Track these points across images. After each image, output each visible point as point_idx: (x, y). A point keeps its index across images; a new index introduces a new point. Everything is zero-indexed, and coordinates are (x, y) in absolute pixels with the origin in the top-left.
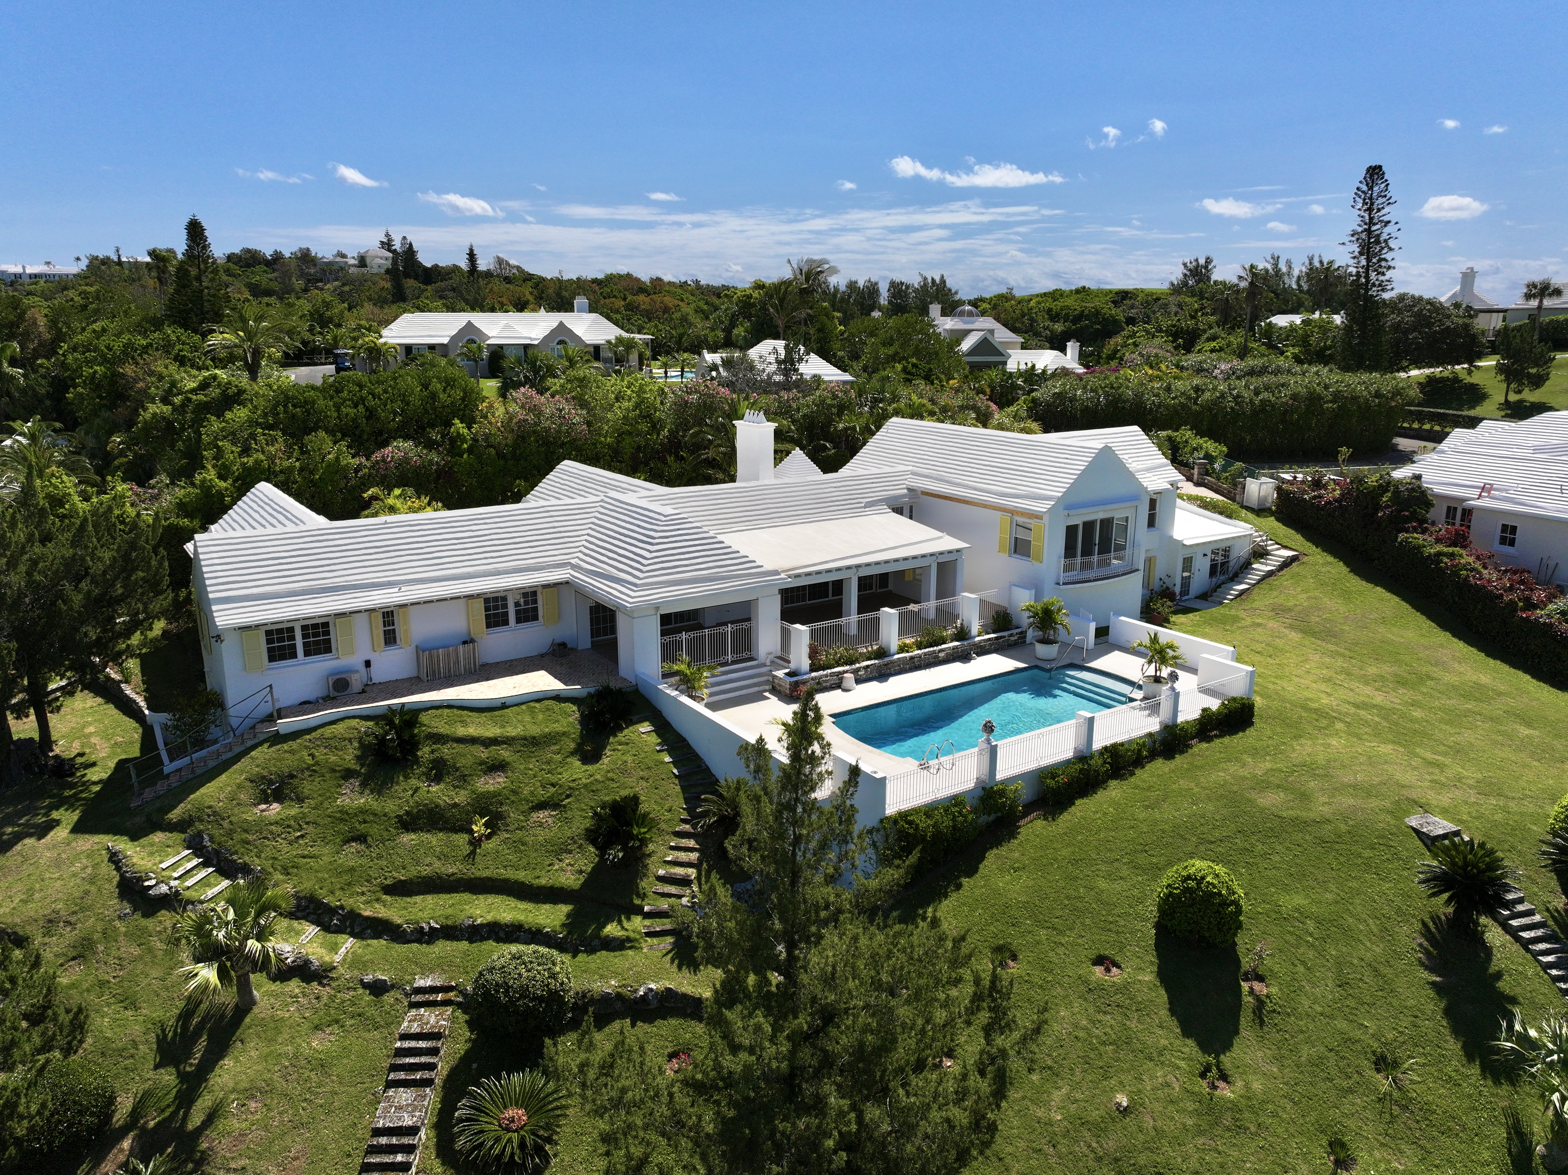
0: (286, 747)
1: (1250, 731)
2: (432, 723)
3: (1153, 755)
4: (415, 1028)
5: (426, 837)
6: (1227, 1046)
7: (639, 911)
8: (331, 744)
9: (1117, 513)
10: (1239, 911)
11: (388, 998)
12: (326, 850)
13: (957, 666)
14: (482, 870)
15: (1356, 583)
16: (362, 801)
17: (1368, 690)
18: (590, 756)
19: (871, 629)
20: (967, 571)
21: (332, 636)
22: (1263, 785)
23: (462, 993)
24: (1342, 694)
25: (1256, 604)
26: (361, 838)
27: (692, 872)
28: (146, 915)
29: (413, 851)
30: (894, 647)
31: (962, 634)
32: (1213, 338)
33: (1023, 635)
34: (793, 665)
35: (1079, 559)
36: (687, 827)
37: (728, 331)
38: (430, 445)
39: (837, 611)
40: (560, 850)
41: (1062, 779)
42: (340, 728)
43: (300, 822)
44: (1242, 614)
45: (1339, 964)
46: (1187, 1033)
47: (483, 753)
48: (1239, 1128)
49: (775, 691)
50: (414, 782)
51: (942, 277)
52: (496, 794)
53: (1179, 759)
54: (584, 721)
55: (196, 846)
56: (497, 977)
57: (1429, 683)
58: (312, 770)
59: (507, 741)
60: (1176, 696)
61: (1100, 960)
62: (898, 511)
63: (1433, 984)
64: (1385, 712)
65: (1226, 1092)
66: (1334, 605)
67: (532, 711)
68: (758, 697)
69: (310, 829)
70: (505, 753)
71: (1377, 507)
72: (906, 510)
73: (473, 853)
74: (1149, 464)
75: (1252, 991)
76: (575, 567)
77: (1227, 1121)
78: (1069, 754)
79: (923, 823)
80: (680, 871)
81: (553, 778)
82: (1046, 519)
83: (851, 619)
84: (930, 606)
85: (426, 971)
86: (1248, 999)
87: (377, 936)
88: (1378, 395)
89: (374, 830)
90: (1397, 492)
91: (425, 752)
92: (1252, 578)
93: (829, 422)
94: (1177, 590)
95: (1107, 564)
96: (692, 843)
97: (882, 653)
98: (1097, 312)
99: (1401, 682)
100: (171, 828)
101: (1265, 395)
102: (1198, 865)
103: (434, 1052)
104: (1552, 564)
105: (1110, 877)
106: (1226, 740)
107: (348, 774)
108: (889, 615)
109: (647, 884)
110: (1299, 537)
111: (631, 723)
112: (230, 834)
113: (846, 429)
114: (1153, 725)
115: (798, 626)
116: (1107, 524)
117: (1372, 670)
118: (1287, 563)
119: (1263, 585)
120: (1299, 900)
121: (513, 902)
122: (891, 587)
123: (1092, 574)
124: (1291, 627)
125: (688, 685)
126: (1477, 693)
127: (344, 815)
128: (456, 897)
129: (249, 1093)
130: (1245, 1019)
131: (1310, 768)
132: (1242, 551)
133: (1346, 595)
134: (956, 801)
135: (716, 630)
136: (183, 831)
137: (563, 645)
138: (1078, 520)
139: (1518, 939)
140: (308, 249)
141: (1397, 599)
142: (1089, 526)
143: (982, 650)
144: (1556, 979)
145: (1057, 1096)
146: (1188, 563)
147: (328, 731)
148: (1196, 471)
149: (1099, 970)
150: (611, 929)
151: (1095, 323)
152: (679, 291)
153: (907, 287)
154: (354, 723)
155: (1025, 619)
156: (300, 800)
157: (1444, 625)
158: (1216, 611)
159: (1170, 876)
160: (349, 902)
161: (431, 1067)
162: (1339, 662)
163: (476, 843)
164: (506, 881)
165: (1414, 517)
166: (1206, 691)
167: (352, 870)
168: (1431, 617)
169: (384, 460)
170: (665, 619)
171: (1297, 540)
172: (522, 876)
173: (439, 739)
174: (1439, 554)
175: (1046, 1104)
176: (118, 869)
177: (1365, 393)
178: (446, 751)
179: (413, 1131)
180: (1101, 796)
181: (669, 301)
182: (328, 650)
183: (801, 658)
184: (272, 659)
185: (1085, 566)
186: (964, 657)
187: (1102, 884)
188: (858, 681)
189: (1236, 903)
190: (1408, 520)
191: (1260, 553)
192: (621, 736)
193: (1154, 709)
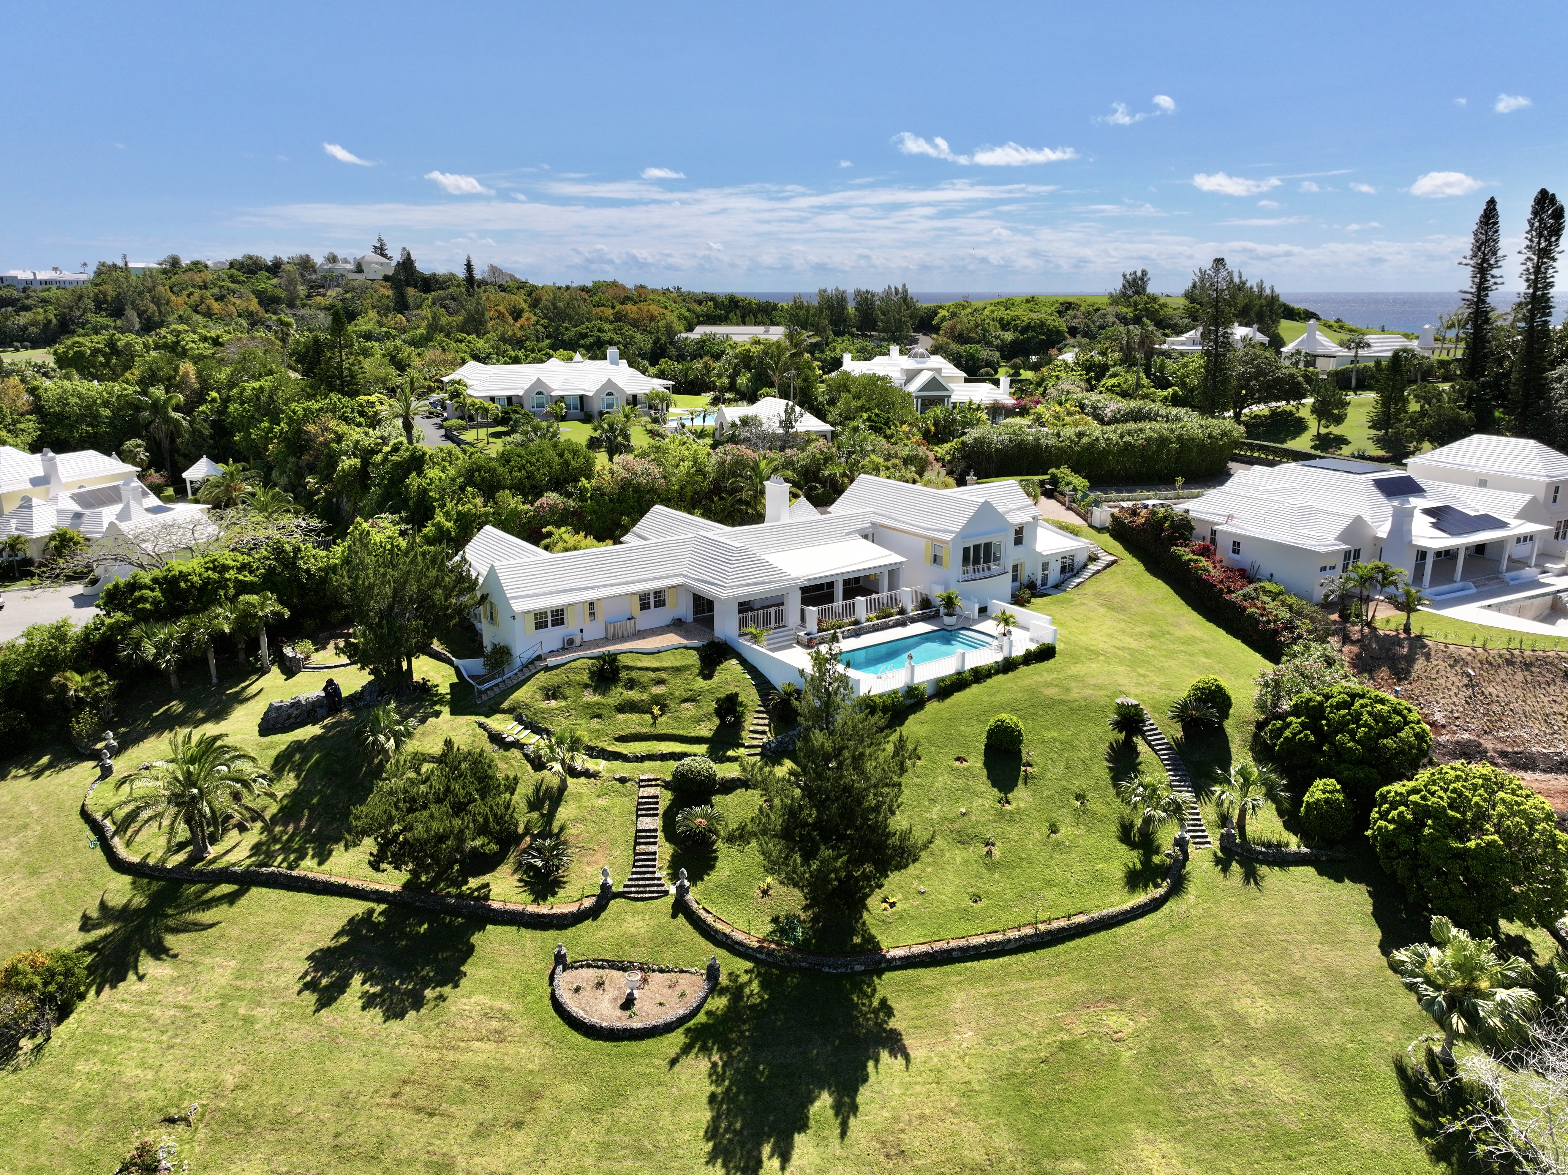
0: (553, 672)
1: (1052, 661)
2: (624, 660)
3: (997, 672)
4: (645, 794)
5: (629, 716)
6: (1011, 790)
7: (743, 745)
8: (574, 670)
9: (994, 539)
10: (1020, 734)
11: (629, 784)
12: (583, 722)
13: (899, 629)
14: (661, 730)
15: (1148, 577)
16: (597, 698)
17: (1130, 640)
18: (708, 676)
19: (850, 610)
20: (903, 577)
21: (565, 616)
22: (1049, 685)
23: (664, 781)
24: (1115, 642)
25: (1086, 591)
26: (599, 716)
27: (767, 729)
28: (506, 750)
29: (625, 721)
30: (863, 619)
31: (902, 612)
32: (1115, 375)
33: (938, 611)
34: (808, 630)
35: (971, 567)
36: (762, 709)
37: (733, 378)
38: (569, 495)
39: (830, 599)
40: (699, 721)
41: (948, 682)
42: (578, 663)
43: (568, 709)
44: (1076, 597)
45: (1067, 760)
46: (993, 786)
47: (653, 675)
48: (1012, 820)
49: (798, 643)
50: (619, 689)
51: (904, 286)
52: (662, 695)
53: (1010, 675)
54: (702, 658)
55: (519, 720)
56: (686, 767)
57: (1168, 636)
58: (569, 684)
59: (664, 669)
60: (1011, 642)
61: (958, 759)
62: (865, 537)
63: (1109, 768)
64: (1132, 651)
65: (1008, 807)
66: (1130, 591)
67: (674, 654)
68: (790, 646)
69: (573, 712)
70: (664, 675)
71: (1162, 531)
72: (870, 537)
73: (655, 723)
74: (1020, 505)
75: (1025, 771)
76: (684, 576)
77: (1007, 817)
78: (953, 671)
79: (878, 701)
80: (761, 728)
81: (690, 687)
82: (951, 544)
83: (839, 603)
84: (883, 595)
85: (643, 773)
86: (1022, 773)
87: (616, 760)
88: (1210, 436)
89: (605, 712)
90: (1173, 521)
91: (623, 675)
92: (1086, 574)
93: (819, 469)
94: (1039, 582)
95: (989, 568)
96: (765, 716)
97: (856, 622)
98: (1042, 324)
99: (1152, 636)
100: (504, 712)
101: (1128, 438)
102: (1004, 716)
103: (657, 803)
104: (1256, 567)
105: (967, 725)
106: (1037, 665)
107: (586, 686)
108: (860, 599)
109: (744, 734)
110: (1121, 547)
111: (726, 659)
112: (535, 714)
113: (830, 475)
114: (999, 657)
115: (811, 608)
116: (988, 546)
117: (1138, 630)
118: (1109, 566)
119: (1093, 579)
120: (1055, 734)
121: (678, 744)
122: (861, 583)
123: (978, 575)
124: (1102, 605)
125: (755, 638)
126: (1191, 641)
127: (588, 706)
128: (649, 743)
129: (575, 821)
130: (1020, 781)
131: (1075, 678)
132: (1081, 558)
133: (1139, 585)
134: (895, 692)
135: (765, 611)
136: (511, 713)
137: (680, 620)
138: (970, 544)
139: (1153, 750)
140: (307, 256)
141: (1168, 587)
142: (977, 547)
143: (913, 620)
144: (1166, 765)
145: (935, 810)
146: (1045, 566)
147: (573, 665)
148: (1067, 499)
149: (957, 763)
150: (730, 753)
151: (1040, 334)
152: (662, 299)
153: (873, 296)
154: (585, 660)
155: (937, 602)
156: (565, 698)
157: (1189, 603)
158: (1061, 596)
159: (992, 722)
160: (601, 745)
161: (657, 809)
162: (1122, 625)
163: (655, 718)
164: (674, 735)
165: (1182, 536)
166: (1032, 640)
167: (598, 730)
168: (1183, 598)
169: (541, 505)
170: (740, 604)
171: (1117, 548)
172: (681, 732)
173: (629, 668)
174: (1190, 560)
175: (931, 813)
176: (486, 730)
177: (1200, 436)
178: (634, 674)
179: (655, 830)
180: (967, 691)
181: (654, 309)
182: (563, 623)
183: (813, 626)
184: (536, 628)
185: (975, 571)
186: (902, 624)
187: (962, 728)
188: (844, 638)
189: (1019, 731)
190: (1178, 538)
191: (1093, 559)
192: (722, 666)
193: (1000, 648)
